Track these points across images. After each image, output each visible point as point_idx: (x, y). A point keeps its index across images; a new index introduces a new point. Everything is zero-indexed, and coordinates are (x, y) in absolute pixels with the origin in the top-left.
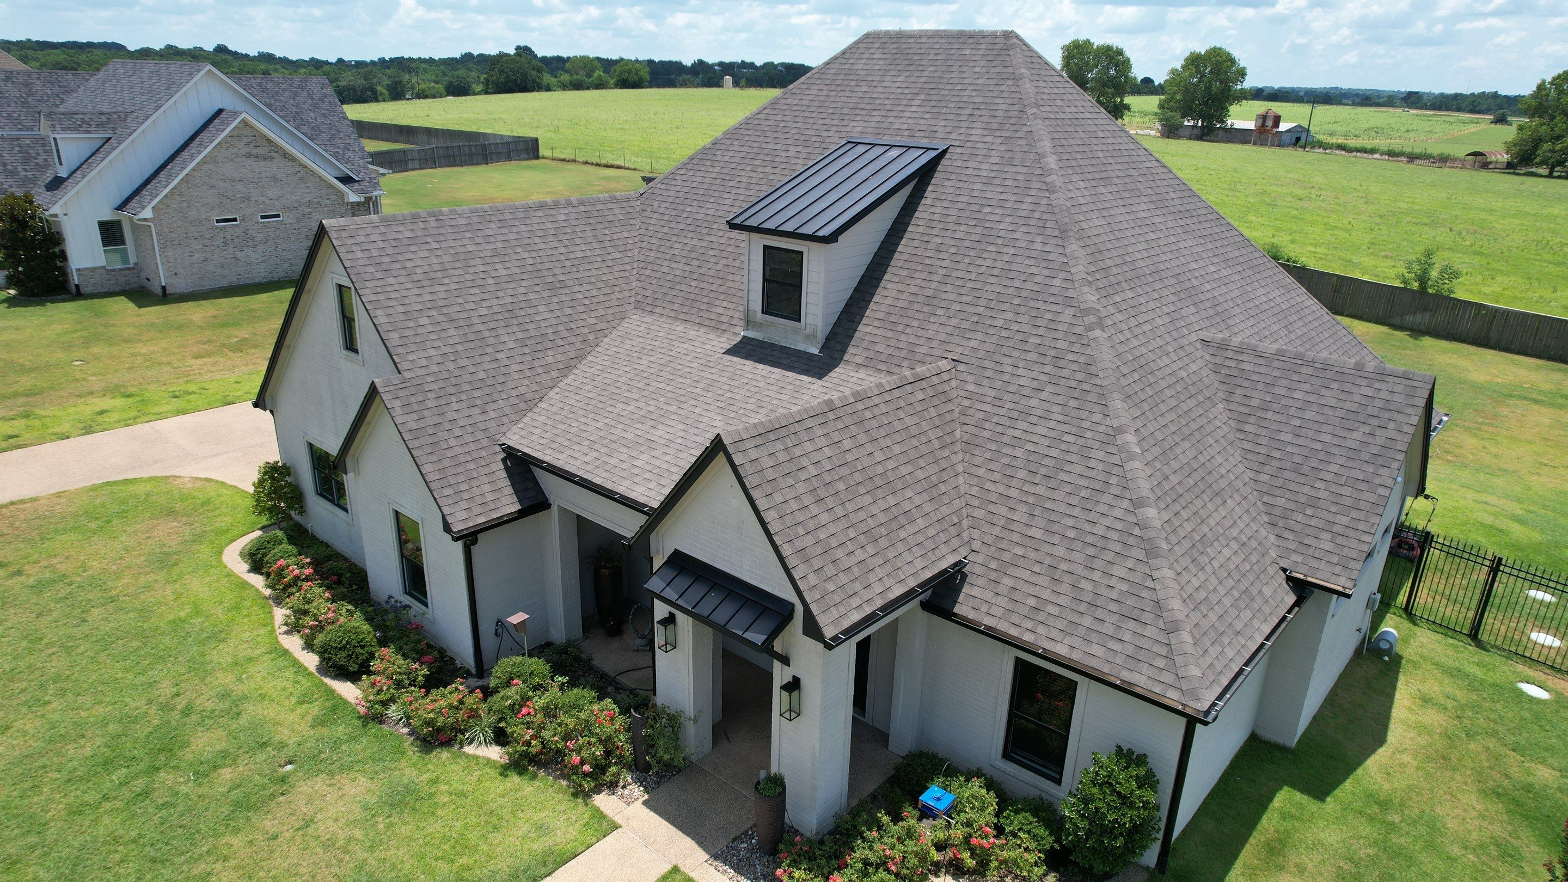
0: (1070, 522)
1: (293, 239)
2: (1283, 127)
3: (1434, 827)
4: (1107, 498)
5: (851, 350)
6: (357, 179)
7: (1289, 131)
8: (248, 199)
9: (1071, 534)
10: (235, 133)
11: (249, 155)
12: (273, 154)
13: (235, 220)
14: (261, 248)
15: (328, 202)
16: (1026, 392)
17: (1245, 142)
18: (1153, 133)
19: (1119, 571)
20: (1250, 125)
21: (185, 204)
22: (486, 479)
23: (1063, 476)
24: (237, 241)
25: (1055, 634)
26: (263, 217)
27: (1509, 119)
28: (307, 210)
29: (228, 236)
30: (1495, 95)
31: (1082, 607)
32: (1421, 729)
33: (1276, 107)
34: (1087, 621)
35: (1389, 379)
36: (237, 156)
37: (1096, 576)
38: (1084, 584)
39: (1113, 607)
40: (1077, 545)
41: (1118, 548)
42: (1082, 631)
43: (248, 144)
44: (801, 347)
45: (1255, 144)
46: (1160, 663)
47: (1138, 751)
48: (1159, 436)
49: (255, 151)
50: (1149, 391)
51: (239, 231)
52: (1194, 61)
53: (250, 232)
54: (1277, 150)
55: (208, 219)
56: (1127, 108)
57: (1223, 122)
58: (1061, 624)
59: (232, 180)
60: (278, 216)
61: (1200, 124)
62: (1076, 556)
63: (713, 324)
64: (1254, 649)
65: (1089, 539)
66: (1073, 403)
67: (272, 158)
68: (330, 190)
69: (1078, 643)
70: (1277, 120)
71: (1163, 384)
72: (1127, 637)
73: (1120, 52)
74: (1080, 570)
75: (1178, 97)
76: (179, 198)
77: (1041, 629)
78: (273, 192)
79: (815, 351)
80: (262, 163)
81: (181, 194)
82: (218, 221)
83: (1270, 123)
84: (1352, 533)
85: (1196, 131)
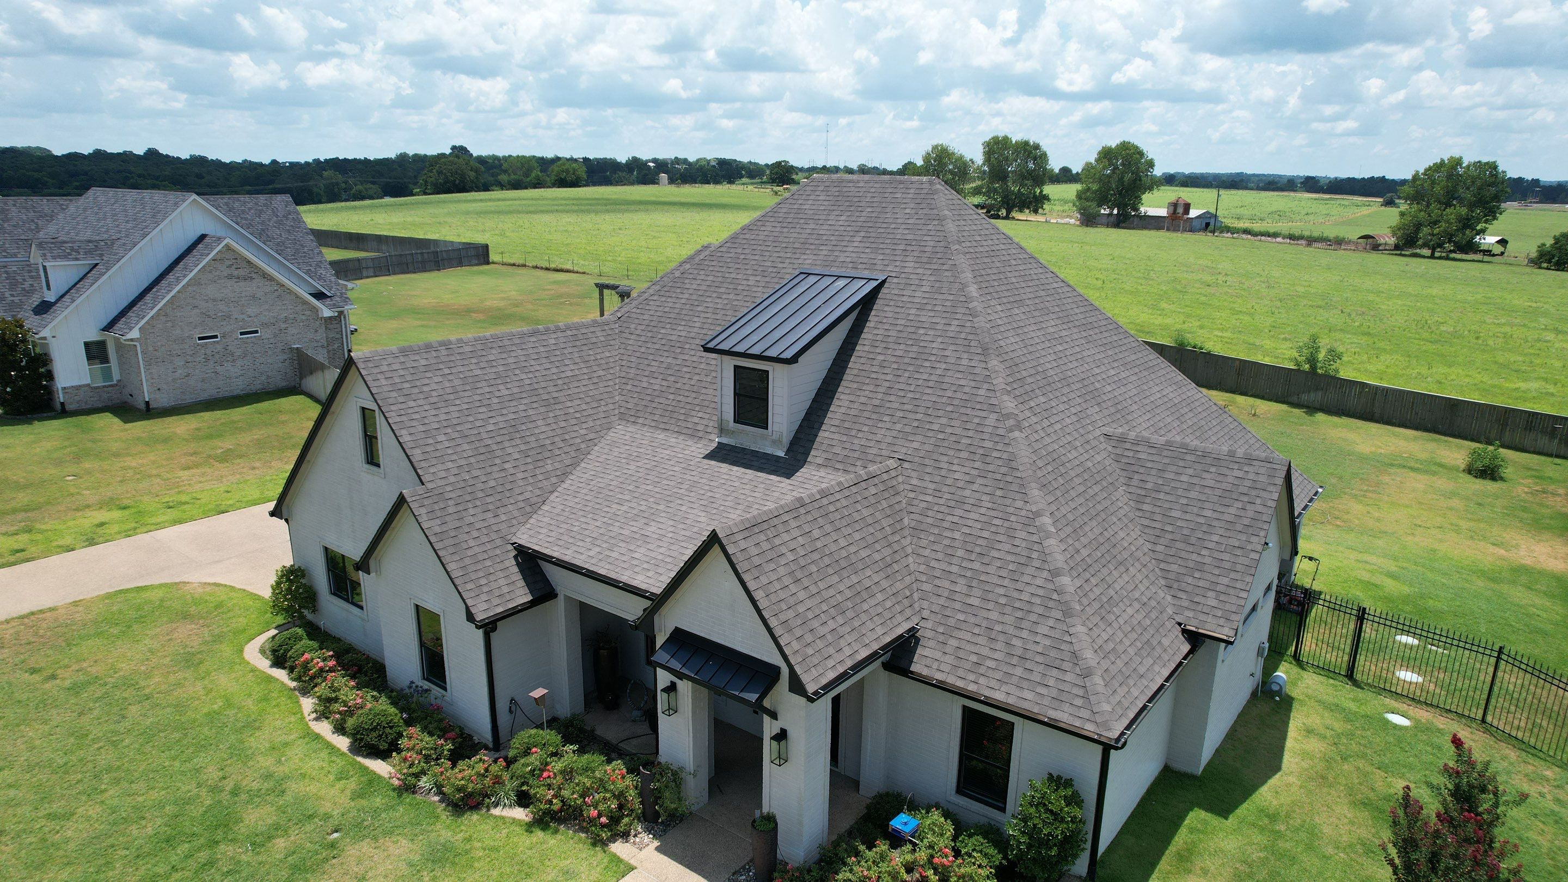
0: (1002, 591)
1: (270, 353)
2: (1193, 213)
3: (1313, 833)
4: (1030, 570)
5: (813, 453)
6: (329, 294)
7: (1199, 217)
8: (229, 317)
9: (1003, 601)
10: (218, 257)
11: (230, 277)
12: (253, 275)
13: (216, 337)
14: (239, 363)
15: (304, 317)
16: (961, 484)
17: (1159, 228)
18: (1072, 221)
19: (1043, 629)
20: (1163, 212)
21: (169, 324)
22: (501, 574)
23: (995, 554)
24: (217, 356)
25: (993, 684)
26: (242, 334)
27: (1397, 201)
28: (283, 326)
29: (209, 352)
30: (1383, 179)
31: (1015, 661)
32: (1305, 755)
33: (1186, 194)
34: (1019, 671)
35: (1255, 463)
36: (220, 278)
37: (1025, 634)
38: (1015, 641)
39: (1039, 659)
40: (1008, 610)
41: (1040, 610)
42: (1015, 680)
43: (230, 266)
44: (769, 450)
45: (1168, 230)
46: (1079, 702)
47: (1065, 776)
48: (1071, 517)
49: (236, 273)
50: (1061, 481)
51: (219, 348)
52: (1107, 155)
53: (229, 348)
54: (1188, 235)
55: (191, 337)
56: (1046, 198)
57: (1136, 209)
58: (998, 675)
59: (214, 300)
60: (256, 332)
61: (1115, 212)
62: (1007, 619)
63: (690, 432)
64: (1155, 688)
65: (1017, 605)
66: (999, 493)
67: (252, 278)
68: (304, 307)
69: (1012, 690)
70: (1187, 207)
71: (1073, 474)
72: (1051, 682)
73: (1037, 147)
74: (1011, 630)
75: (1094, 186)
76: (164, 319)
77: (982, 680)
78: (253, 310)
79: (782, 454)
80: (242, 284)
81: (166, 315)
82: (200, 339)
83: (1181, 210)
84: (1232, 591)
85: (1112, 219)
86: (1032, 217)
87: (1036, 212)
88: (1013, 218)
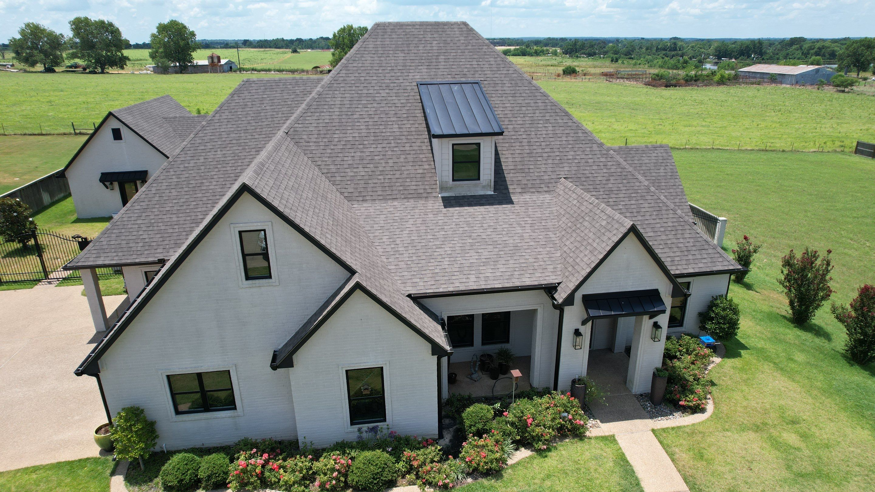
0: (659, 225)
2: (223, 62)
4: (664, 212)
7: (226, 64)
9: (662, 229)
16: (604, 182)
18: (149, 72)
19: (687, 236)
20: (206, 62)
23: (643, 210)
25: (685, 267)
27: (298, 50)
31: (686, 253)
33: (218, 52)
34: (690, 257)
37: (681, 240)
38: (680, 245)
39: (694, 248)
40: (667, 233)
41: (680, 228)
42: (692, 261)
44: (482, 193)
45: (211, 72)
46: (720, 260)
52: (162, 28)
54: (224, 74)
57: (190, 62)
58: (684, 262)
61: (178, 64)
62: (670, 237)
63: (415, 196)
65: (669, 229)
66: (625, 181)
69: (694, 266)
70: (219, 58)
72: (705, 256)
74: (675, 241)
75: (161, 50)
77: (679, 267)
79: (493, 193)
83: (216, 60)
85: (177, 69)
86: (121, 71)
87: (122, 68)
88: (108, 73)
